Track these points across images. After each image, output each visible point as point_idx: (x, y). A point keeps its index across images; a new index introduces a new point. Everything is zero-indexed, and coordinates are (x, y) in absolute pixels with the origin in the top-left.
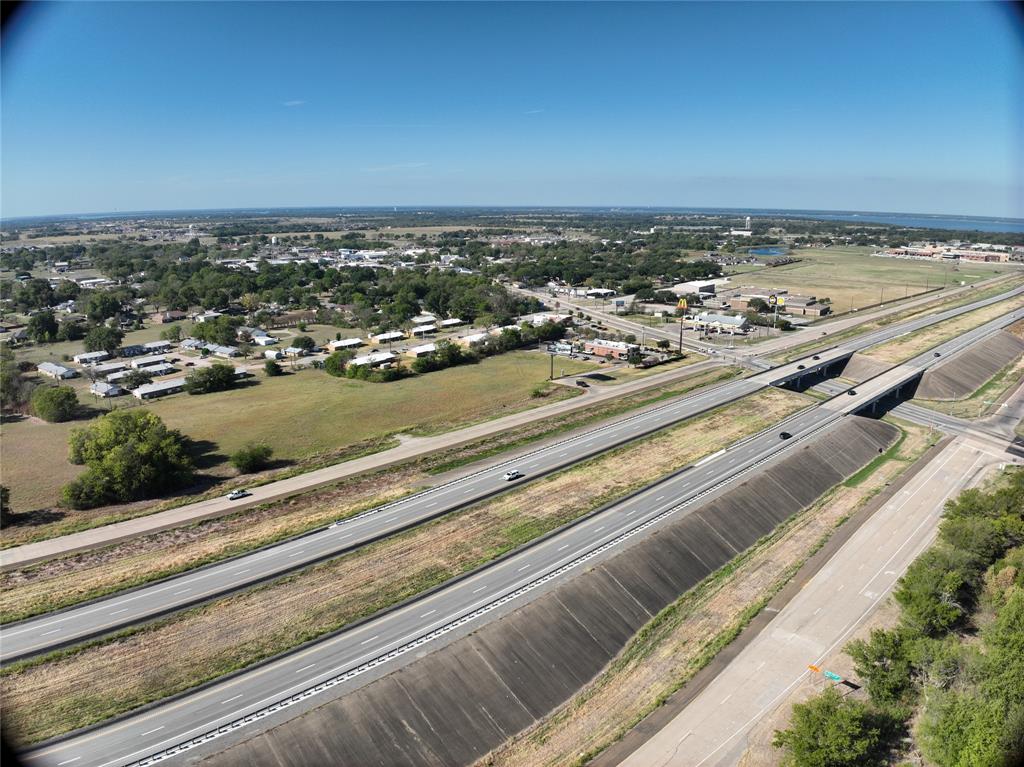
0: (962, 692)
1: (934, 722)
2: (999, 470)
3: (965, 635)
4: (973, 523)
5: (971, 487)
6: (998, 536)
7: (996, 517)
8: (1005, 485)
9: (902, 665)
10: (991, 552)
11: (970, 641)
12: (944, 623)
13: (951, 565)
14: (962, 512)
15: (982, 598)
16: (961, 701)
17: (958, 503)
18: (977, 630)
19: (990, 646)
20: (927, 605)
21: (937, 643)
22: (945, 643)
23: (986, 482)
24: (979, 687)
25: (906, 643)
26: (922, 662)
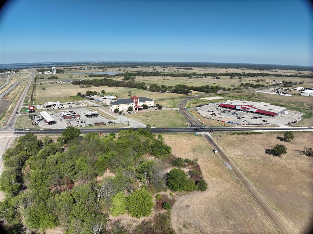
0: (31, 206)
1: (28, 218)
2: (14, 140)
3: (24, 190)
4: (12, 158)
5: (8, 148)
6: (21, 158)
7: (18, 154)
8: (17, 144)
9: (11, 208)
10: (21, 164)
11: (26, 191)
12: (16, 190)
13: (11, 173)
14: (8, 156)
15: (24, 178)
16: (32, 208)
17: (6, 154)
18: (27, 187)
19: (32, 189)
20: (9, 188)
21: (17, 197)
22: (19, 196)
23: (11, 145)
24: (35, 202)
25: (9, 202)
26: (16, 204)
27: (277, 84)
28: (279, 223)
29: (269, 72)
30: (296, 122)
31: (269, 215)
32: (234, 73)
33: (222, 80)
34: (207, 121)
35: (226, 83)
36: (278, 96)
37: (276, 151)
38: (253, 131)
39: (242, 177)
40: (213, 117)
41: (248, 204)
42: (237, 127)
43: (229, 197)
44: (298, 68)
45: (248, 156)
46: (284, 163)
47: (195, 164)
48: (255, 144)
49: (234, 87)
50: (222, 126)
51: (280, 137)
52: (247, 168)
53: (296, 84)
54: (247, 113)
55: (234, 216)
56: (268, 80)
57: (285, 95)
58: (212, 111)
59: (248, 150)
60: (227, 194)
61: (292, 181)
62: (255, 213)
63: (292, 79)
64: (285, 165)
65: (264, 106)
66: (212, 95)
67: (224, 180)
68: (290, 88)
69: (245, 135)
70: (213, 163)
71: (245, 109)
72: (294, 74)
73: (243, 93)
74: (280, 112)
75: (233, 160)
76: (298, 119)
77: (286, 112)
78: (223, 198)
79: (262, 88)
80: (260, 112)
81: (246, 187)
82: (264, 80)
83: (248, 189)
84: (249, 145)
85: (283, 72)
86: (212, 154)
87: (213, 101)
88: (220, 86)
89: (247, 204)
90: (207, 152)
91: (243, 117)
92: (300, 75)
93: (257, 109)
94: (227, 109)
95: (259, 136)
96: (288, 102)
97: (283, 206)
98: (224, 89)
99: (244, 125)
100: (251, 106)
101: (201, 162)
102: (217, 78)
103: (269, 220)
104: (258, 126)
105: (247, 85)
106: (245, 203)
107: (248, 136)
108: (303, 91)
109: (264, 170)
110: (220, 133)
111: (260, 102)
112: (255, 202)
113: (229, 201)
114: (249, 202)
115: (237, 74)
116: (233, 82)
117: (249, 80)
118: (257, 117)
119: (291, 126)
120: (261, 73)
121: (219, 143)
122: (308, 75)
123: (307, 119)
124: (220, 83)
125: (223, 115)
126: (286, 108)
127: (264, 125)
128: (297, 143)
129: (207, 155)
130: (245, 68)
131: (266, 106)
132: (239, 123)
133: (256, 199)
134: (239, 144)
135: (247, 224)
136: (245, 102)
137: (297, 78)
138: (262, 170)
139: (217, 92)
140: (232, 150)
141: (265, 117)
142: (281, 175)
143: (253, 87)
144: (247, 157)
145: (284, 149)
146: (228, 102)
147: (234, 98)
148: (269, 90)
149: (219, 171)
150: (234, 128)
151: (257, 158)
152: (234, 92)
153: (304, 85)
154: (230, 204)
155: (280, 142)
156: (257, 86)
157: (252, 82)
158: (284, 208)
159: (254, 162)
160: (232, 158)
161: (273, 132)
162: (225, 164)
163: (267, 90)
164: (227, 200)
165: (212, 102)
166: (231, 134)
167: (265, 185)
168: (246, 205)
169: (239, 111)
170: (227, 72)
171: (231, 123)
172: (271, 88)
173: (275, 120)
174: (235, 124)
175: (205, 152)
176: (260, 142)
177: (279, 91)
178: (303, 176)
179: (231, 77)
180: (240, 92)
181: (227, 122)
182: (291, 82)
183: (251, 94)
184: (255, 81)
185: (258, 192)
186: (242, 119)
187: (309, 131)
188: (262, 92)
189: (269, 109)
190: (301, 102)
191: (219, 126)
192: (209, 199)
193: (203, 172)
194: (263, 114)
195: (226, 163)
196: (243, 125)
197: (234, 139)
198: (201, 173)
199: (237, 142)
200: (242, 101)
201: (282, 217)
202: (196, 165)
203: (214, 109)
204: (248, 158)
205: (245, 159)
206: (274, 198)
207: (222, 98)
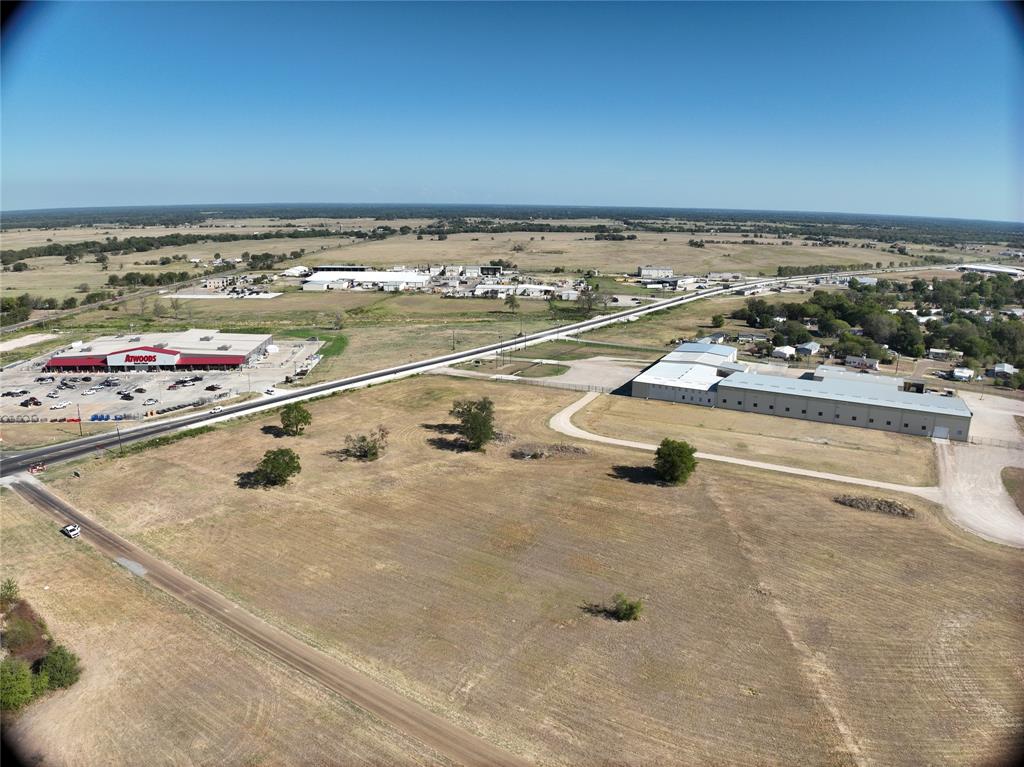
27: (229, 267)
28: (341, 679)
29: (195, 230)
30: (306, 371)
31: (308, 668)
32: (78, 245)
33: (38, 273)
34: (11, 433)
35: (51, 280)
36: (238, 301)
37: (269, 471)
38: (184, 428)
39: (187, 588)
40: (33, 413)
41: (233, 662)
42: (127, 427)
43: (168, 668)
44: (281, 211)
45: (189, 513)
46: (301, 499)
47: (10, 600)
48: (199, 469)
49: (86, 294)
50: (72, 437)
51: (270, 427)
52: (195, 552)
53: (282, 258)
54: (150, 373)
55: (203, 719)
56: (198, 256)
57: (258, 297)
58: (24, 392)
59: (184, 495)
60: (157, 659)
61: (338, 545)
62: (263, 683)
63: (272, 246)
64: (307, 506)
65: (202, 339)
66: (9, 333)
67: (132, 619)
68: (267, 273)
69: (163, 447)
70: (74, 577)
71: (141, 362)
72: (274, 230)
73: (121, 308)
74: (254, 352)
75: (142, 542)
76: (309, 361)
77: (272, 349)
78: (146, 679)
79: (181, 283)
80: (193, 364)
81: (211, 612)
82: (185, 257)
83: (220, 617)
84: (183, 476)
85: (237, 227)
86: (65, 546)
87: (18, 354)
88: (34, 294)
89: (229, 665)
90: (41, 544)
91: (140, 391)
92: (291, 230)
93: (182, 354)
94: (76, 375)
95: (206, 438)
96: (271, 318)
97: (334, 626)
98: (51, 304)
99: (150, 417)
100: (159, 349)
101: (29, 588)
102: (18, 269)
103: (311, 680)
104: (195, 410)
105: (131, 279)
106: (222, 665)
107: (171, 447)
108: (307, 279)
109: (249, 540)
110: (73, 462)
111: (187, 330)
112: (251, 648)
113: (168, 681)
114: (234, 655)
115: (88, 247)
116: (80, 276)
117: (136, 263)
118: (186, 382)
119: (296, 386)
120: (169, 234)
121: (75, 501)
122: (314, 230)
123: (335, 358)
124: (32, 285)
125: (66, 399)
126: (266, 337)
127: (214, 401)
128: (324, 432)
129: (45, 553)
130: (112, 223)
131: (207, 339)
132: (132, 413)
133: (253, 636)
134: (148, 483)
135: (250, 725)
136: (134, 337)
137: (282, 240)
138: (245, 542)
139: (25, 318)
140: (132, 510)
141: (211, 377)
142: (302, 537)
143: (152, 285)
144: (187, 518)
145: (292, 459)
146: (76, 349)
147: (93, 330)
148: (206, 286)
149: (104, 596)
150: (119, 435)
151: (220, 510)
152: (91, 310)
153: (307, 260)
154: (177, 688)
155: (273, 443)
156: (166, 280)
157: (149, 269)
158: (339, 629)
159: (213, 526)
160: (138, 537)
161: (247, 416)
162: (120, 566)
163: (200, 288)
164: (161, 680)
165: (16, 360)
166: (113, 457)
167: (266, 586)
168: (228, 669)
169: (120, 372)
170: (51, 243)
171: (101, 418)
172: (212, 281)
173: (244, 378)
174: (116, 419)
175: (33, 548)
176: (214, 459)
177: (239, 285)
178: (362, 519)
179: (70, 259)
180: (111, 307)
181: (86, 418)
182: (267, 256)
183: (151, 307)
184: (153, 263)
185: (252, 615)
186: (139, 398)
187: (346, 390)
188: (183, 296)
189: (219, 349)
190: (307, 312)
191: (62, 438)
192: (99, 703)
193: (49, 619)
194: (203, 367)
195: (122, 561)
196: (146, 415)
197: (128, 471)
198: (42, 626)
199: (140, 478)
200: (126, 337)
201: (344, 656)
202: (12, 606)
203: (28, 381)
204: (192, 520)
205: (179, 527)
206: (303, 613)
207: (49, 337)
